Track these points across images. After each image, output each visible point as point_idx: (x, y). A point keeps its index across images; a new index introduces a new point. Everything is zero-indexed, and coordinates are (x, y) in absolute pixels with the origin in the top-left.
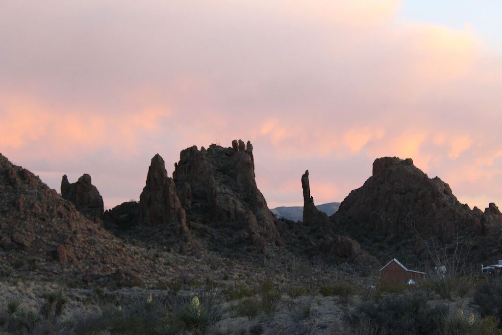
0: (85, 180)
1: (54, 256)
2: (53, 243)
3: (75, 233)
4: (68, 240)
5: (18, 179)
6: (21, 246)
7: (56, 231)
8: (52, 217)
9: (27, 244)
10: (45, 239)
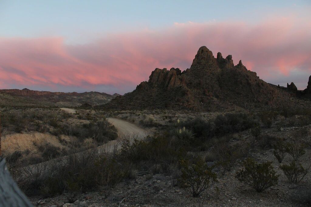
0: (292, 84)
1: (267, 103)
2: (267, 100)
3: (274, 98)
4: (271, 100)
5: (261, 85)
6: (259, 102)
7: (269, 97)
8: (268, 94)
9: (260, 101)
10: (265, 99)
